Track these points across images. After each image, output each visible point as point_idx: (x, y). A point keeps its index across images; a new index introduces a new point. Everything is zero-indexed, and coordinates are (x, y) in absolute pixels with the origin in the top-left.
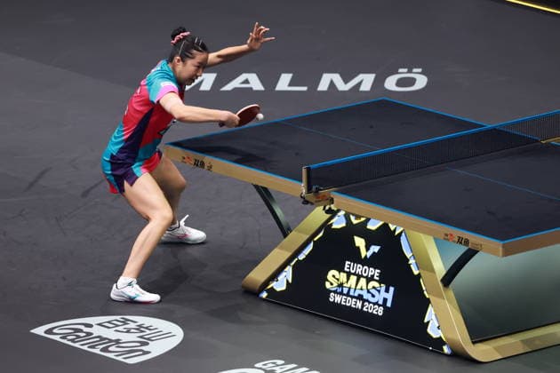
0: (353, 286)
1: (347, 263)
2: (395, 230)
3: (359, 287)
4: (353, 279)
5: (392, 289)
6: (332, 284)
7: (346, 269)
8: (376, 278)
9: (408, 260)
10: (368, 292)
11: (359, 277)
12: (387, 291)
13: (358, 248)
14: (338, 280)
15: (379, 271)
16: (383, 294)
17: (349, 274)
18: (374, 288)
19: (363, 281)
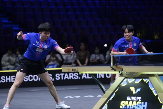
0: (131, 105)
1: (128, 97)
2: (146, 81)
3: (133, 105)
4: (131, 102)
5: (146, 103)
6: (122, 106)
7: (128, 100)
8: (140, 100)
9: (152, 91)
10: (137, 106)
11: (133, 101)
12: (144, 104)
13: (132, 91)
14: (125, 104)
15: (141, 97)
16: (143, 106)
17: (129, 101)
18: (139, 104)
19: (134, 102)
